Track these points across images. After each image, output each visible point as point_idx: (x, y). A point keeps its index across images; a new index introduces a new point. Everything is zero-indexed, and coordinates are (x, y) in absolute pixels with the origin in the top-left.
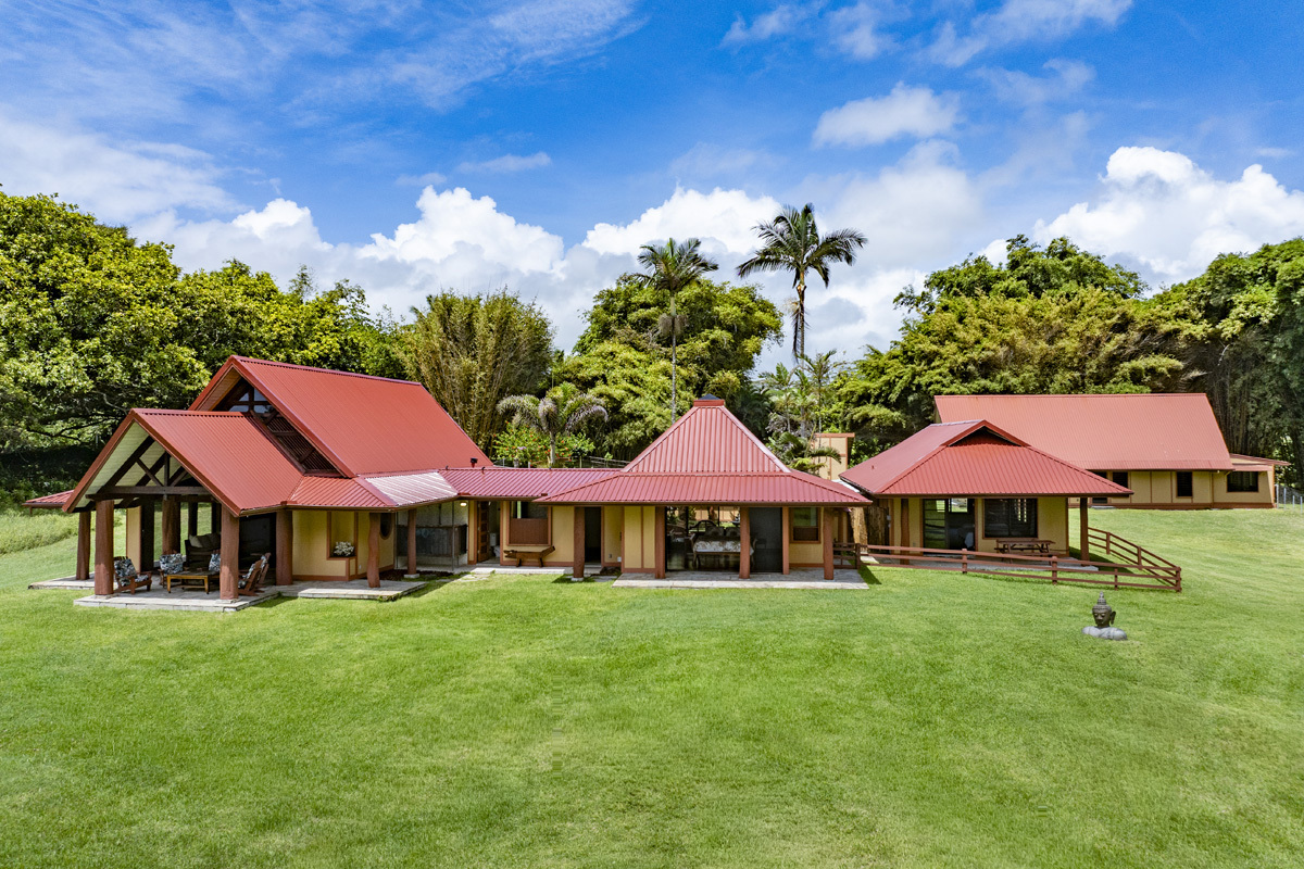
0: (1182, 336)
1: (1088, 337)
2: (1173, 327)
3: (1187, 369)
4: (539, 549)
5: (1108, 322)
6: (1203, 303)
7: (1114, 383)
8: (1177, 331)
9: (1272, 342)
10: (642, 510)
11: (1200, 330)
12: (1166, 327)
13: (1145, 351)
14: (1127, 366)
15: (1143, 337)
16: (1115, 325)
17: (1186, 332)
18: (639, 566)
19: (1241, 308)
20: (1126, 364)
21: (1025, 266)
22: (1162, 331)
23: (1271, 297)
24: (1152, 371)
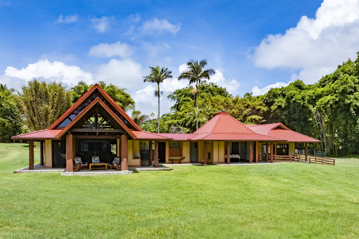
0: (261, 110)
1: (240, 109)
2: (259, 108)
3: (263, 119)
4: (179, 158)
5: (244, 105)
6: (265, 101)
7: (246, 122)
8: (260, 109)
9: (282, 113)
10: (219, 142)
11: (265, 109)
12: (258, 107)
13: (253, 114)
14: (249, 118)
15: (253, 110)
16: (246, 106)
17: (262, 109)
18: (218, 161)
19: (277, 103)
20: (249, 117)
21: (206, 89)
22: (257, 109)
23: (284, 100)
24: (255, 119)
